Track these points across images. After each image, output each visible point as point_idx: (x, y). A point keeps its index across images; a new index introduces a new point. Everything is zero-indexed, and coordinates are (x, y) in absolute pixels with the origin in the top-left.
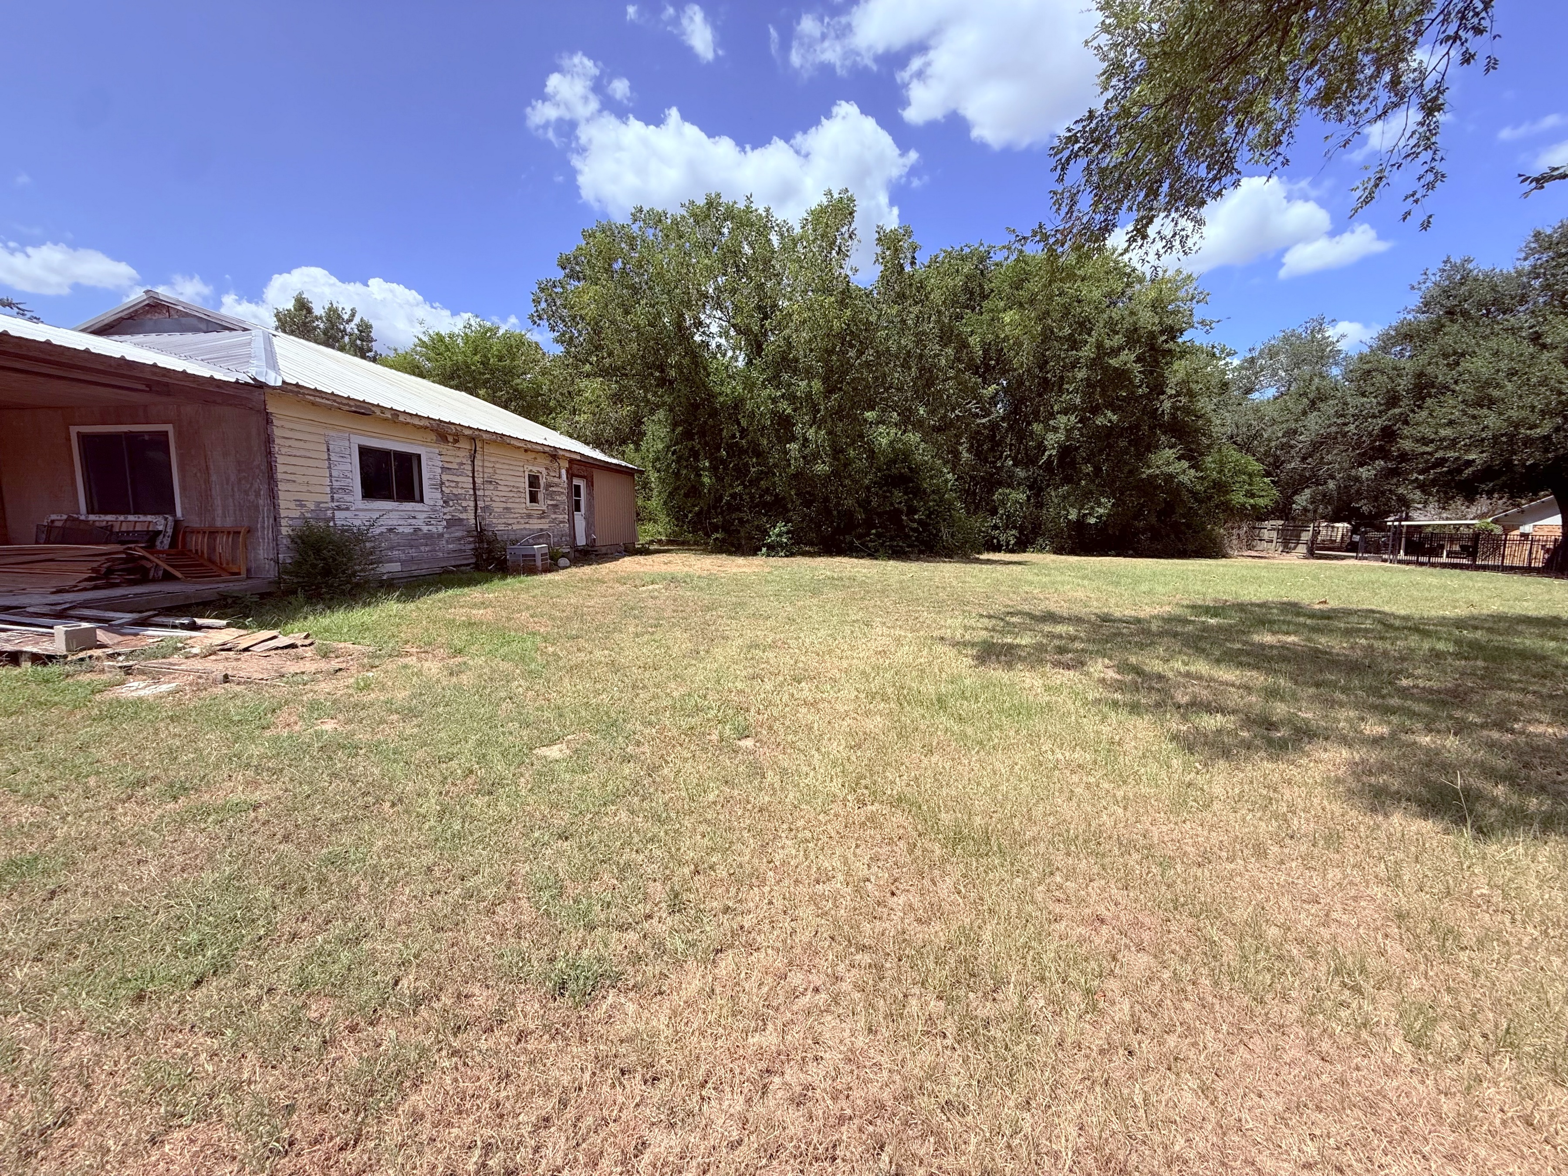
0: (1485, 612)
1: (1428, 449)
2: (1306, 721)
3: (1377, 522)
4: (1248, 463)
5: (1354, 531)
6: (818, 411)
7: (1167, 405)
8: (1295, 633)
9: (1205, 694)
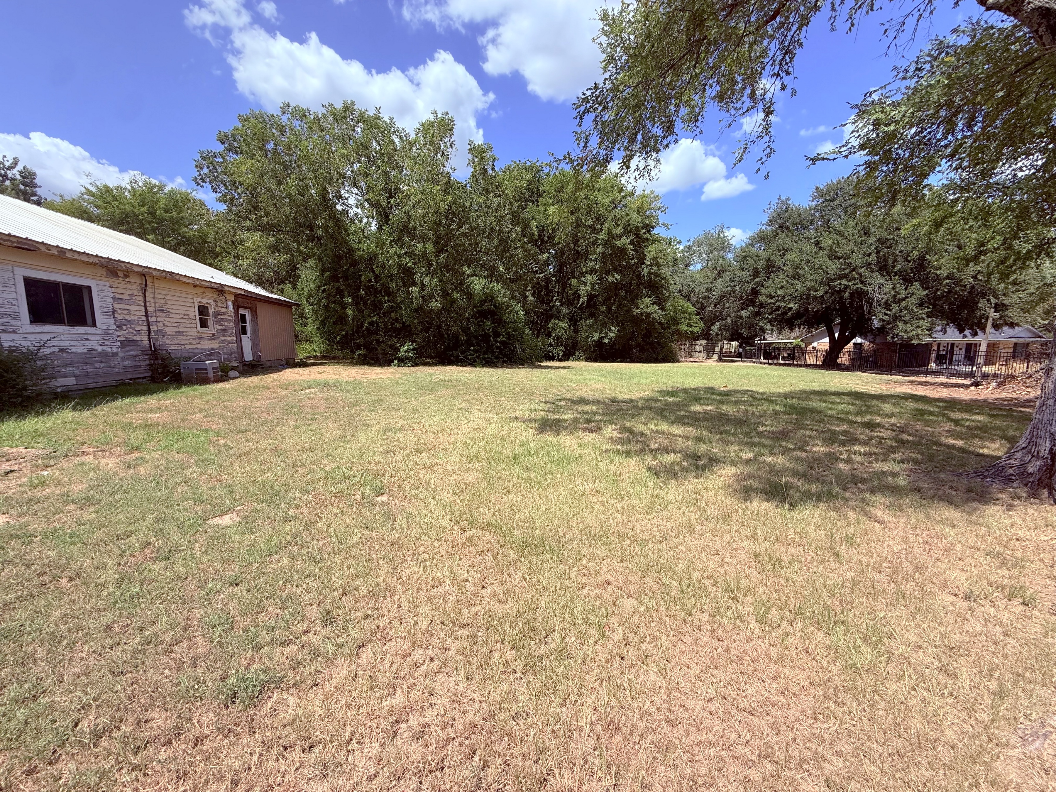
0: (797, 389)
1: (773, 301)
2: (715, 454)
3: (750, 341)
4: (688, 307)
5: (740, 346)
6: (432, 265)
7: (646, 271)
8: (711, 404)
9: (665, 442)
